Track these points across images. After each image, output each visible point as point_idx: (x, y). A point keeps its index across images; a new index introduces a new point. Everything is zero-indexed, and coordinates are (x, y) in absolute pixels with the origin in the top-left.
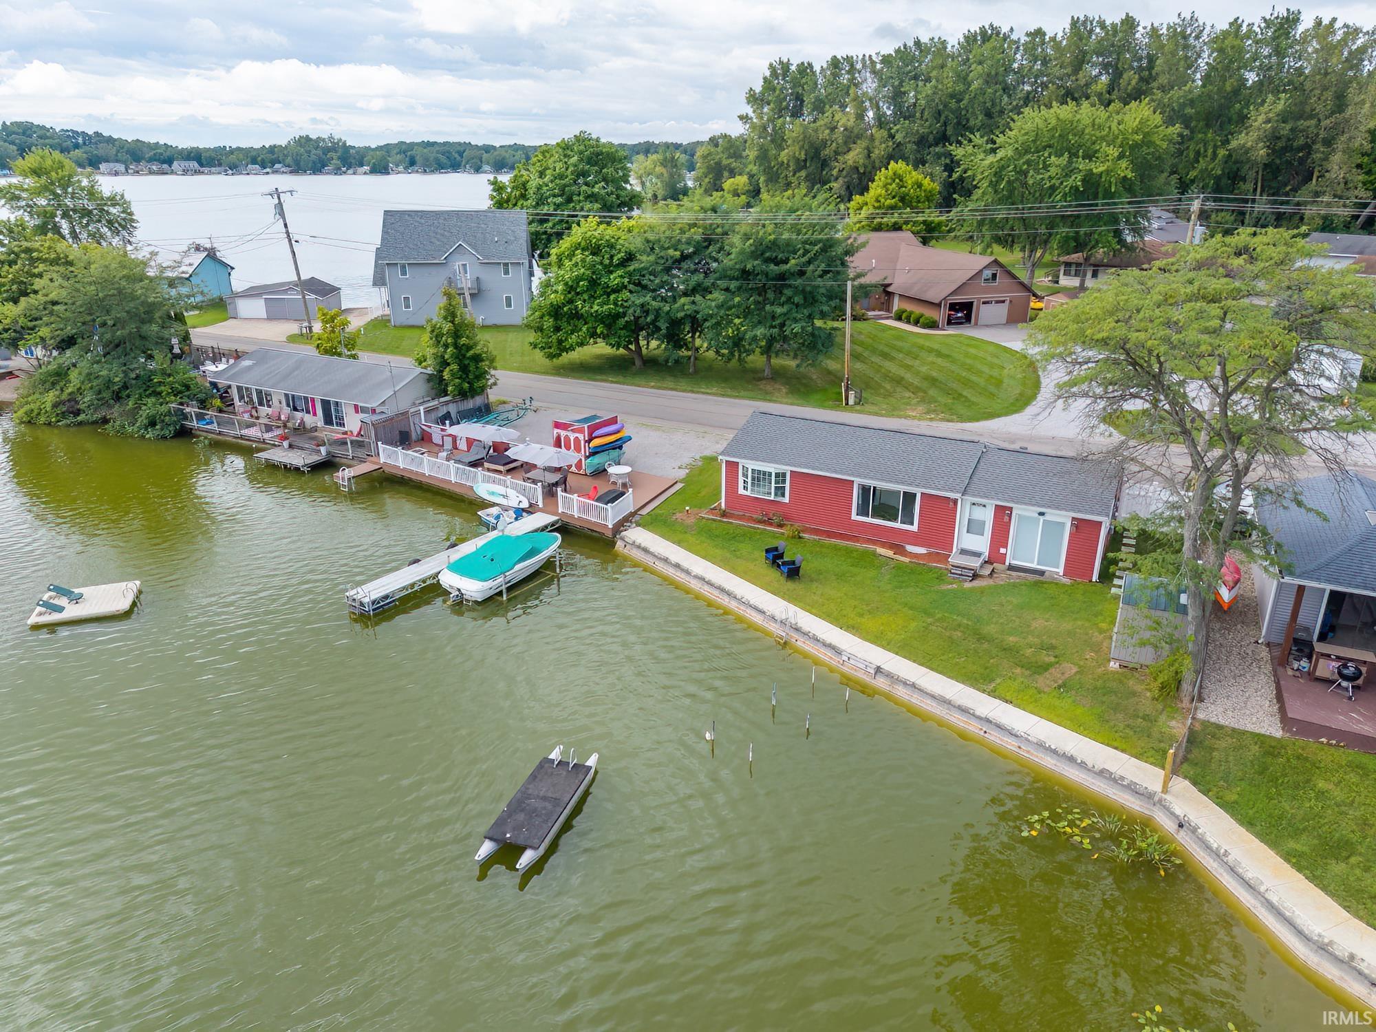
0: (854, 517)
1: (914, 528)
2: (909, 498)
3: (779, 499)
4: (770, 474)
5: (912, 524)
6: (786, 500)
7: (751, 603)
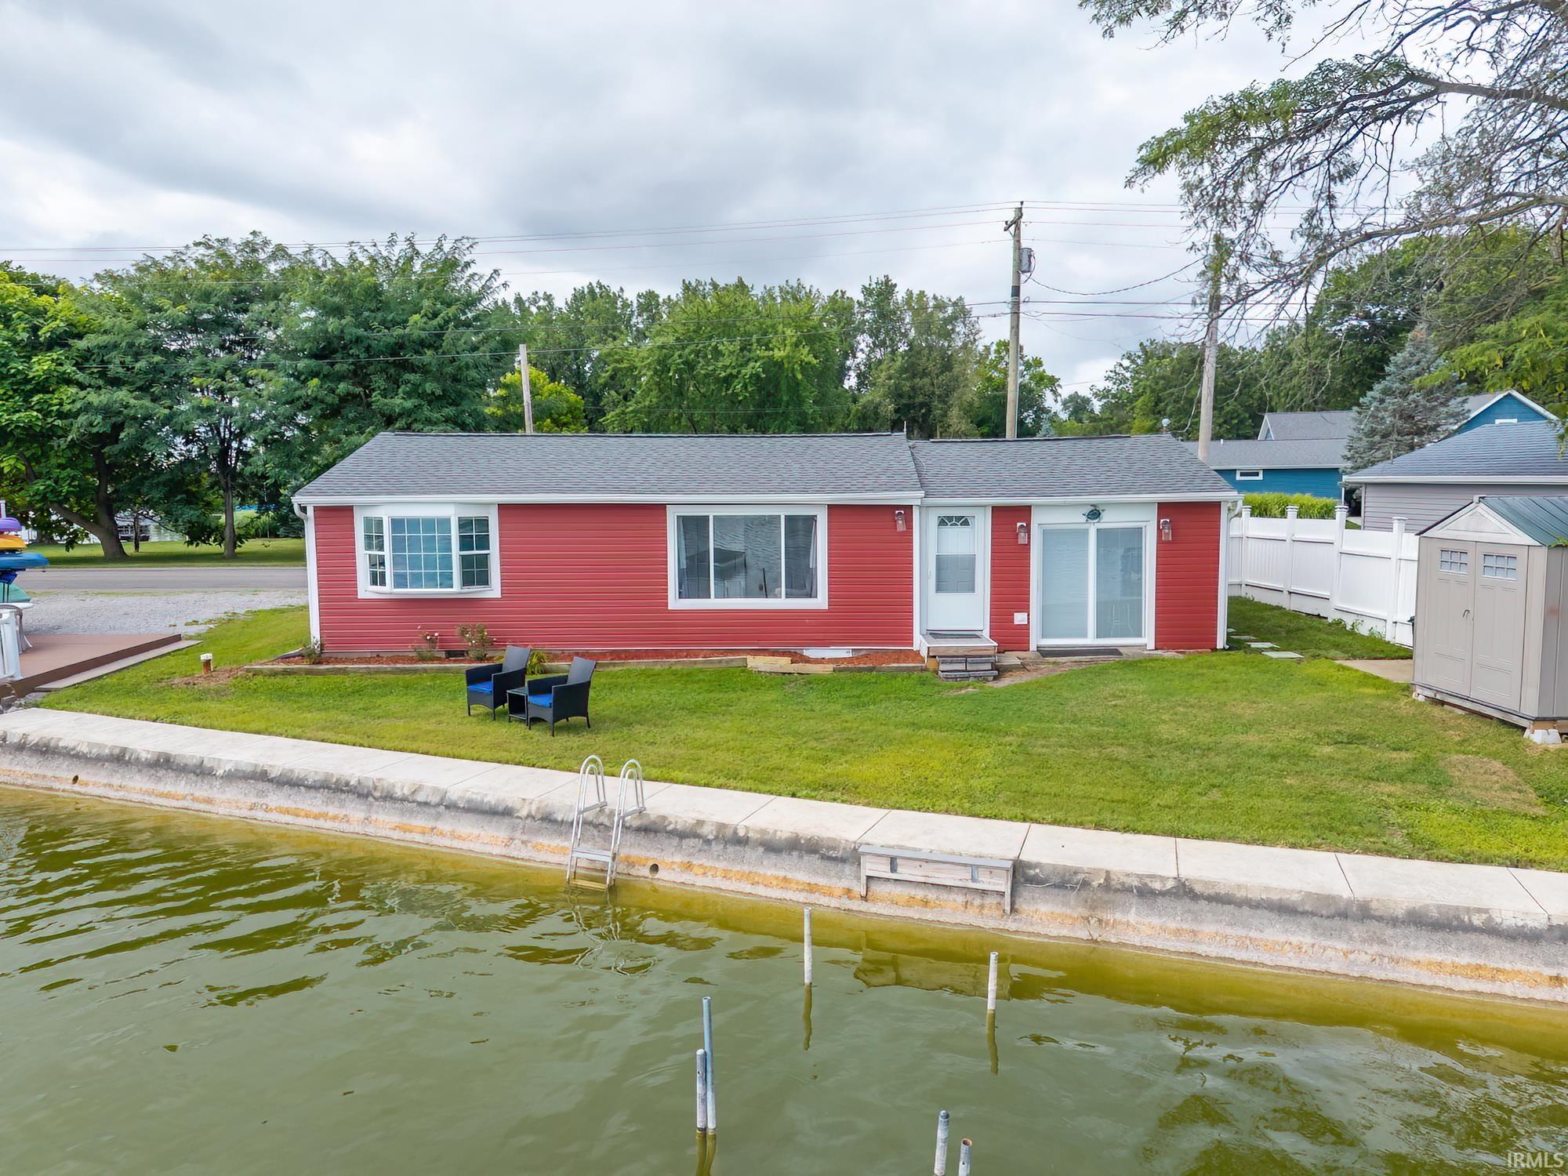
0: (675, 603)
1: (821, 601)
2: (800, 528)
3: (476, 592)
4: (445, 523)
5: (811, 594)
6: (494, 590)
7: (454, 795)
